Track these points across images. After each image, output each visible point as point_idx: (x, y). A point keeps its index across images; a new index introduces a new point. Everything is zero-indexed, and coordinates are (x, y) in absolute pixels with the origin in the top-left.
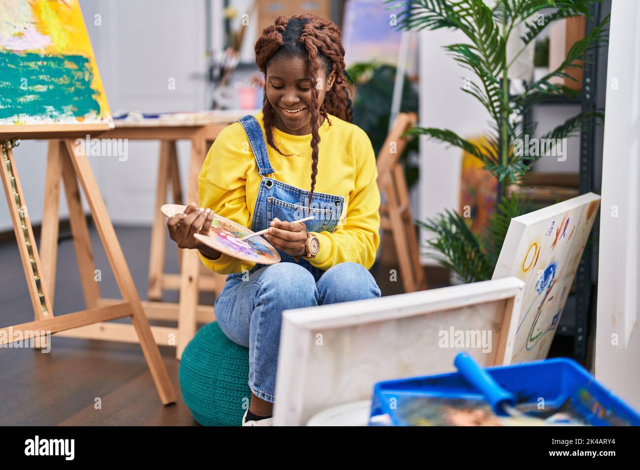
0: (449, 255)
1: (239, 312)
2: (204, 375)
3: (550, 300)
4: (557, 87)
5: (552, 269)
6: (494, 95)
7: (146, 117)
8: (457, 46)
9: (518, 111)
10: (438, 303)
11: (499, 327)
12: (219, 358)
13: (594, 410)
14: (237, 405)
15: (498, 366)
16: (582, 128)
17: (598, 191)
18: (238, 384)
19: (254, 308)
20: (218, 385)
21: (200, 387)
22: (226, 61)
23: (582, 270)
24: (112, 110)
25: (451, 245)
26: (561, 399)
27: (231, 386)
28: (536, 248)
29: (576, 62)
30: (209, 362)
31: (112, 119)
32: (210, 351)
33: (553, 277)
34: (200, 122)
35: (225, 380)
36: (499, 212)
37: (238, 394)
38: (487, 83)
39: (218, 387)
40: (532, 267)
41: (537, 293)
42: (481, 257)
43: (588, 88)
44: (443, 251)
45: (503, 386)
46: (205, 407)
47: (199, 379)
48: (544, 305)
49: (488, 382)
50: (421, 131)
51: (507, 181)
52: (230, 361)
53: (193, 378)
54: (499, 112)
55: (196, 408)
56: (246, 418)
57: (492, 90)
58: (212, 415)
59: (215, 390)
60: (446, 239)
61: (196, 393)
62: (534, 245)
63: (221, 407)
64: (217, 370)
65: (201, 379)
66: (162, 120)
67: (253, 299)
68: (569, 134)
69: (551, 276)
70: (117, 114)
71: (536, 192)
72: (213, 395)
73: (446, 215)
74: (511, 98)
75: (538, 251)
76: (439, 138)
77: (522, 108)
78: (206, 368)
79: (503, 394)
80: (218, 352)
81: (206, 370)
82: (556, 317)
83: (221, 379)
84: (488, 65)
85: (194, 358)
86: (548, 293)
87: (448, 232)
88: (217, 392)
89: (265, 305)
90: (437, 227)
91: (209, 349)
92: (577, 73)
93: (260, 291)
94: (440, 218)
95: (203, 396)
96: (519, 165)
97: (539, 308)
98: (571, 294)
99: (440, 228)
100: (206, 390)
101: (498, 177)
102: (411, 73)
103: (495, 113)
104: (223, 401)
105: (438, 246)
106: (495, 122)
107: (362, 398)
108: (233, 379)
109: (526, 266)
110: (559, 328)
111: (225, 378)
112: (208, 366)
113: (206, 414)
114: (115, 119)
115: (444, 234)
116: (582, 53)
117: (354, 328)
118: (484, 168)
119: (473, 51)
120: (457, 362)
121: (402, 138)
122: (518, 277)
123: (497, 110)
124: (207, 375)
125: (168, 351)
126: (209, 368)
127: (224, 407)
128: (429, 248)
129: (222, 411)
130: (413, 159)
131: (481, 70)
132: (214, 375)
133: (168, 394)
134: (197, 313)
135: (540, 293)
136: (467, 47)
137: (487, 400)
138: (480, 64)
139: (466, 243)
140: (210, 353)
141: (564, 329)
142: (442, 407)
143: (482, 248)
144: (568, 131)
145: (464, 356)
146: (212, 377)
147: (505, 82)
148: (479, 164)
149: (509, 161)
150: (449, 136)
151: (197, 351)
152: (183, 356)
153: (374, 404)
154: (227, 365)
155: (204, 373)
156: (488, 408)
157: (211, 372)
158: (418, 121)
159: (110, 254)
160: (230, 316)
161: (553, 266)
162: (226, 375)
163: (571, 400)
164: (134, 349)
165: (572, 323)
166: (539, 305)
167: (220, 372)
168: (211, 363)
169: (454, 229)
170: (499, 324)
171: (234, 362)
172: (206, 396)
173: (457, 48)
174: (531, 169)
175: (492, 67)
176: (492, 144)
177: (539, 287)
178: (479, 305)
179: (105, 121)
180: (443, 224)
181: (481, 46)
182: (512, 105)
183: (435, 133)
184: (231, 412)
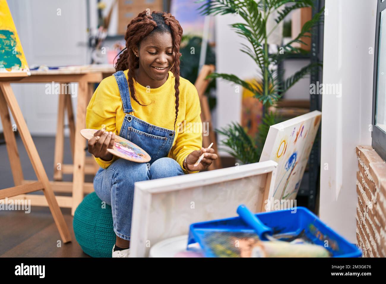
0: (234, 149)
1: (105, 186)
2: (89, 224)
3: (294, 174)
4: (297, 49)
5: (294, 156)
6: (259, 53)
7: (50, 68)
8: (238, 24)
9: (274, 63)
10: (227, 176)
11: (263, 190)
12: (97, 214)
13: (317, 236)
14: (109, 241)
15: (263, 213)
16: (311, 72)
17: (320, 110)
18: (109, 229)
19: (112, 185)
20: (97, 229)
21: (86, 231)
22: (99, 34)
23: (313, 156)
24: (29, 64)
25: (236, 143)
26: (299, 230)
27: (104, 230)
28: (285, 144)
29: (306, 34)
30: (91, 216)
31: (29, 70)
32: (91, 209)
33: (295, 160)
34: (83, 72)
35: (101, 226)
36: (264, 123)
37: (109, 235)
38: (255, 46)
39: (97, 230)
40: (282, 155)
41: (286, 170)
42: (254, 150)
43: (314, 50)
44: (231, 147)
45: (266, 224)
46: (89, 243)
47: (85, 227)
48: (290, 177)
49: (257, 222)
50: (216, 75)
51: (268, 105)
52: (104, 215)
53: (82, 226)
54: (263, 63)
55: (84, 244)
56: (114, 249)
57: (258, 50)
58: (94, 248)
59: (95, 233)
60: (233, 139)
61: (84, 235)
62: (283, 142)
63: (99, 243)
64: (96, 221)
65: (86, 226)
66: (60, 71)
67: (111, 179)
68: (304, 76)
69: (294, 160)
70: (33, 67)
71: (285, 111)
72: (94, 236)
73: (232, 126)
74: (270, 55)
75: (286, 145)
76: (227, 79)
77: (276, 61)
78: (90, 220)
79: (265, 229)
80: (97, 210)
81: (90, 221)
82: (297, 184)
83: (99, 226)
84: (256, 36)
85: (82, 214)
86: (292, 170)
87: (233, 135)
88: (96, 234)
89: (118, 183)
90: (227, 132)
91: (91, 208)
92: (307, 40)
93: (115, 175)
94: (228, 127)
95: (88, 236)
96: (275, 95)
97: (288, 179)
98: (306, 172)
99: (229, 133)
100: (90, 233)
101: (262, 102)
102: (211, 41)
103: (260, 64)
104: (100, 239)
105: (228, 144)
106: (260, 70)
107: (183, 234)
108: (106, 226)
109: (279, 155)
110: (299, 191)
111: (101, 225)
112: (91, 218)
113: (90, 248)
114: (31, 70)
115: (231, 136)
116: (310, 29)
117: (177, 192)
118: (254, 97)
119: (246, 27)
120: (239, 211)
121: (206, 80)
122: (275, 161)
123: (261, 62)
124: (90, 224)
125: (66, 211)
126: (91, 219)
127: (100, 243)
128: (222, 145)
129: (100, 245)
130: (213, 93)
131: (251, 38)
132: (94, 223)
133: (66, 236)
134: (84, 188)
135: (288, 170)
136: (243, 25)
137: (256, 233)
138: (250, 35)
139: (244, 142)
140: (92, 210)
141: (303, 192)
142: (230, 237)
143: (254, 144)
144: (303, 75)
145: (243, 207)
146: (93, 225)
147: (267, 46)
148: (252, 94)
149: (269, 93)
150: (233, 78)
151: (83, 209)
152: (75, 213)
153: (189, 237)
154: (102, 217)
155: (88, 223)
156: (257, 237)
157: (93, 222)
158: (215, 69)
159: (29, 152)
160: (101, 188)
161: (295, 154)
162: (101, 224)
163: (305, 231)
164: (45, 210)
165: (307, 188)
166: (287, 177)
167: (98, 222)
168: (93, 216)
169: (237, 134)
170: (263, 188)
171: (106, 215)
172: (89, 237)
173: (237, 26)
174: (282, 98)
175: (258, 37)
176: (259, 83)
177: (287, 167)
178: (251, 177)
179: (25, 71)
180: (231, 131)
181: (251, 25)
182: (270, 59)
183: (225, 76)
184: (105, 246)
